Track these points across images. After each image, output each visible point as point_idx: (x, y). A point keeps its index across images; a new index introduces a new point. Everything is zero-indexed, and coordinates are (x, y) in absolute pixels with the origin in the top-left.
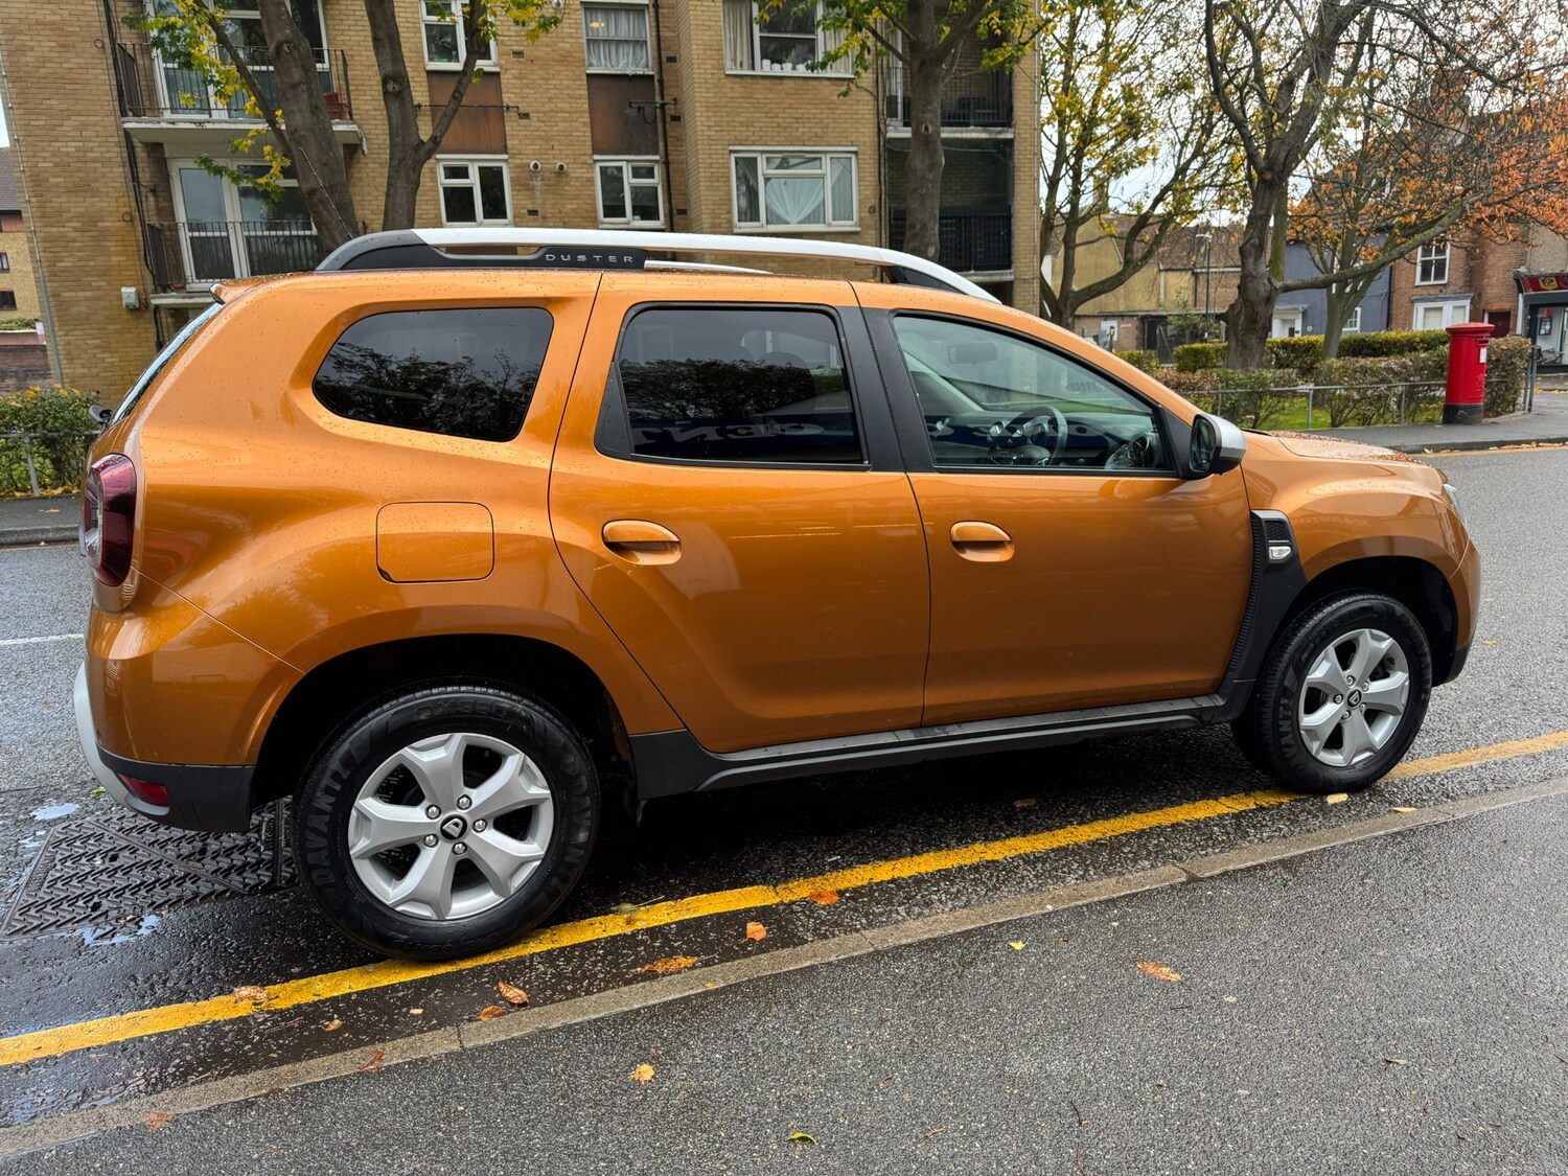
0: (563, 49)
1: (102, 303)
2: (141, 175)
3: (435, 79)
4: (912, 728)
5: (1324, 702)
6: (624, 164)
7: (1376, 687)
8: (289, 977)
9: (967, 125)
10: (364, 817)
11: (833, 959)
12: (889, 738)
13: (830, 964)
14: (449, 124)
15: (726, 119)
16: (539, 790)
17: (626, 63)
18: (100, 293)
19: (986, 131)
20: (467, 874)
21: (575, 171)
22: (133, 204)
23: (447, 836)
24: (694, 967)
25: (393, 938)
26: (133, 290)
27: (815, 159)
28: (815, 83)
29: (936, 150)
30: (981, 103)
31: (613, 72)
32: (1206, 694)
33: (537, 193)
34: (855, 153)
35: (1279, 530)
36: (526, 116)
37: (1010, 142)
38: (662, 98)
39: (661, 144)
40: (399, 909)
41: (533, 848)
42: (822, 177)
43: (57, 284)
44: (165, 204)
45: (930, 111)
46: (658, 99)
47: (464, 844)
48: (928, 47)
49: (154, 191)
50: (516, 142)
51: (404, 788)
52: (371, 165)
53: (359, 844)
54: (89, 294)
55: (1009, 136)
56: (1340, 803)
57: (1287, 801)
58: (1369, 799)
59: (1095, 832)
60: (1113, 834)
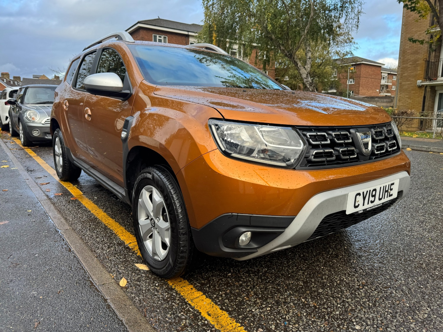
1: (412, 85)
2: (432, 47)
18: (411, 82)
22: (428, 55)
26: (420, 81)
35: (126, 125)
43: (402, 80)
44: (438, 54)
49: (435, 51)
56: (136, 267)
57: (138, 255)
58: (141, 275)
59: (109, 223)
60: (106, 225)
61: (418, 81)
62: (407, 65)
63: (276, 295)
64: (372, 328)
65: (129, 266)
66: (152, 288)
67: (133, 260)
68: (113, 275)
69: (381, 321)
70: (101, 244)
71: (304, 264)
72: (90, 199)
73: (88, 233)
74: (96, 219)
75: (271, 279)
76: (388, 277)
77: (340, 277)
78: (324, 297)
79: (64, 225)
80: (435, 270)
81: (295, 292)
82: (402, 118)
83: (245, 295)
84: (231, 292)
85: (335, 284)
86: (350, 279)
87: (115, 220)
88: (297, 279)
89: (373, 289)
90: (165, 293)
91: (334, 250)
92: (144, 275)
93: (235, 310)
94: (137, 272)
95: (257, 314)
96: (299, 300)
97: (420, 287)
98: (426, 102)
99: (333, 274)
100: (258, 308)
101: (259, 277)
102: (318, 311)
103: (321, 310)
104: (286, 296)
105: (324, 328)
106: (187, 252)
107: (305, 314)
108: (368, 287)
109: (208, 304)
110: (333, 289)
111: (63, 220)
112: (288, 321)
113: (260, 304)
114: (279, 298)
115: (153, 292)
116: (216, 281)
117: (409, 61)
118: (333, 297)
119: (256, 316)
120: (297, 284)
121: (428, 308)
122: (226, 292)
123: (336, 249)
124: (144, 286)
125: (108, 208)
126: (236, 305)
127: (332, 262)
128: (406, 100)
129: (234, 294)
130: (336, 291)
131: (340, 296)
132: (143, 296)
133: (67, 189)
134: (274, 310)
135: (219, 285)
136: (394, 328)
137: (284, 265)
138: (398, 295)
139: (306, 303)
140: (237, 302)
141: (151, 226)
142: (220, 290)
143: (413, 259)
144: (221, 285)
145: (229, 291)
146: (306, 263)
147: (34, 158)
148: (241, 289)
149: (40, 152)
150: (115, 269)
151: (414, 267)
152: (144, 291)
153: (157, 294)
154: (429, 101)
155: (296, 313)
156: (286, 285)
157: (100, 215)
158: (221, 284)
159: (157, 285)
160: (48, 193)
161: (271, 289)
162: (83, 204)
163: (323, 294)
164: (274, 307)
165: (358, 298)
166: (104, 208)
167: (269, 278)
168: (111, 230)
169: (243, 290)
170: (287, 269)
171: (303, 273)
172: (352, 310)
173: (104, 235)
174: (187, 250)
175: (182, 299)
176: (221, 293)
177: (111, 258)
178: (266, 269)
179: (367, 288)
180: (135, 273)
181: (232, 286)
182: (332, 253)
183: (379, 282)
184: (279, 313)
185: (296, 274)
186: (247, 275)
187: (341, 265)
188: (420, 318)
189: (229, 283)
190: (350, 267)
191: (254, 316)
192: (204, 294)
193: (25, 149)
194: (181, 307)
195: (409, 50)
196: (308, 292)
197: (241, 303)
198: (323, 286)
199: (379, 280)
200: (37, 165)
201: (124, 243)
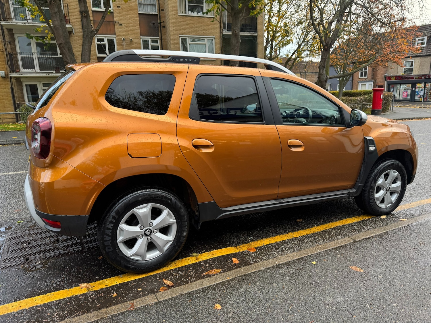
0: (132, 6)
2: (6, 38)
3: (94, 13)
4: (275, 199)
5: (380, 190)
6: (149, 39)
7: (393, 186)
8: (96, 280)
9: (245, 31)
10: (122, 230)
11: (262, 269)
12: (269, 203)
13: (262, 270)
14: (101, 26)
15: (178, 27)
16: (173, 220)
17: (150, 11)
19: (250, 33)
20: (151, 246)
21: (135, 41)
22: (4, 47)
23: (146, 235)
24: (220, 273)
25: (130, 267)
26: (4, 72)
27: (203, 39)
28: (203, 18)
29: (238, 38)
30: (248, 26)
31: (146, 13)
32: (351, 188)
33: (124, 47)
34: (214, 38)
35: (372, 142)
36: (121, 25)
37: (256, 37)
38: (160, 21)
39: (160, 34)
40: (131, 258)
41: (170, 238)
42: (205, 44)
44: (13, 47)
45: (237, 27)
46: (159, 21)
47: (151, 237)
48: (236, 9)
49: (10, 43)
50: (118, 32)
51: (133, 221)
52: (76, 37)
53: (120, 238)
55: (256, 35)
59: (321, 229)
61: (1, 72)
98: (15, 93)
180: (390, 218)
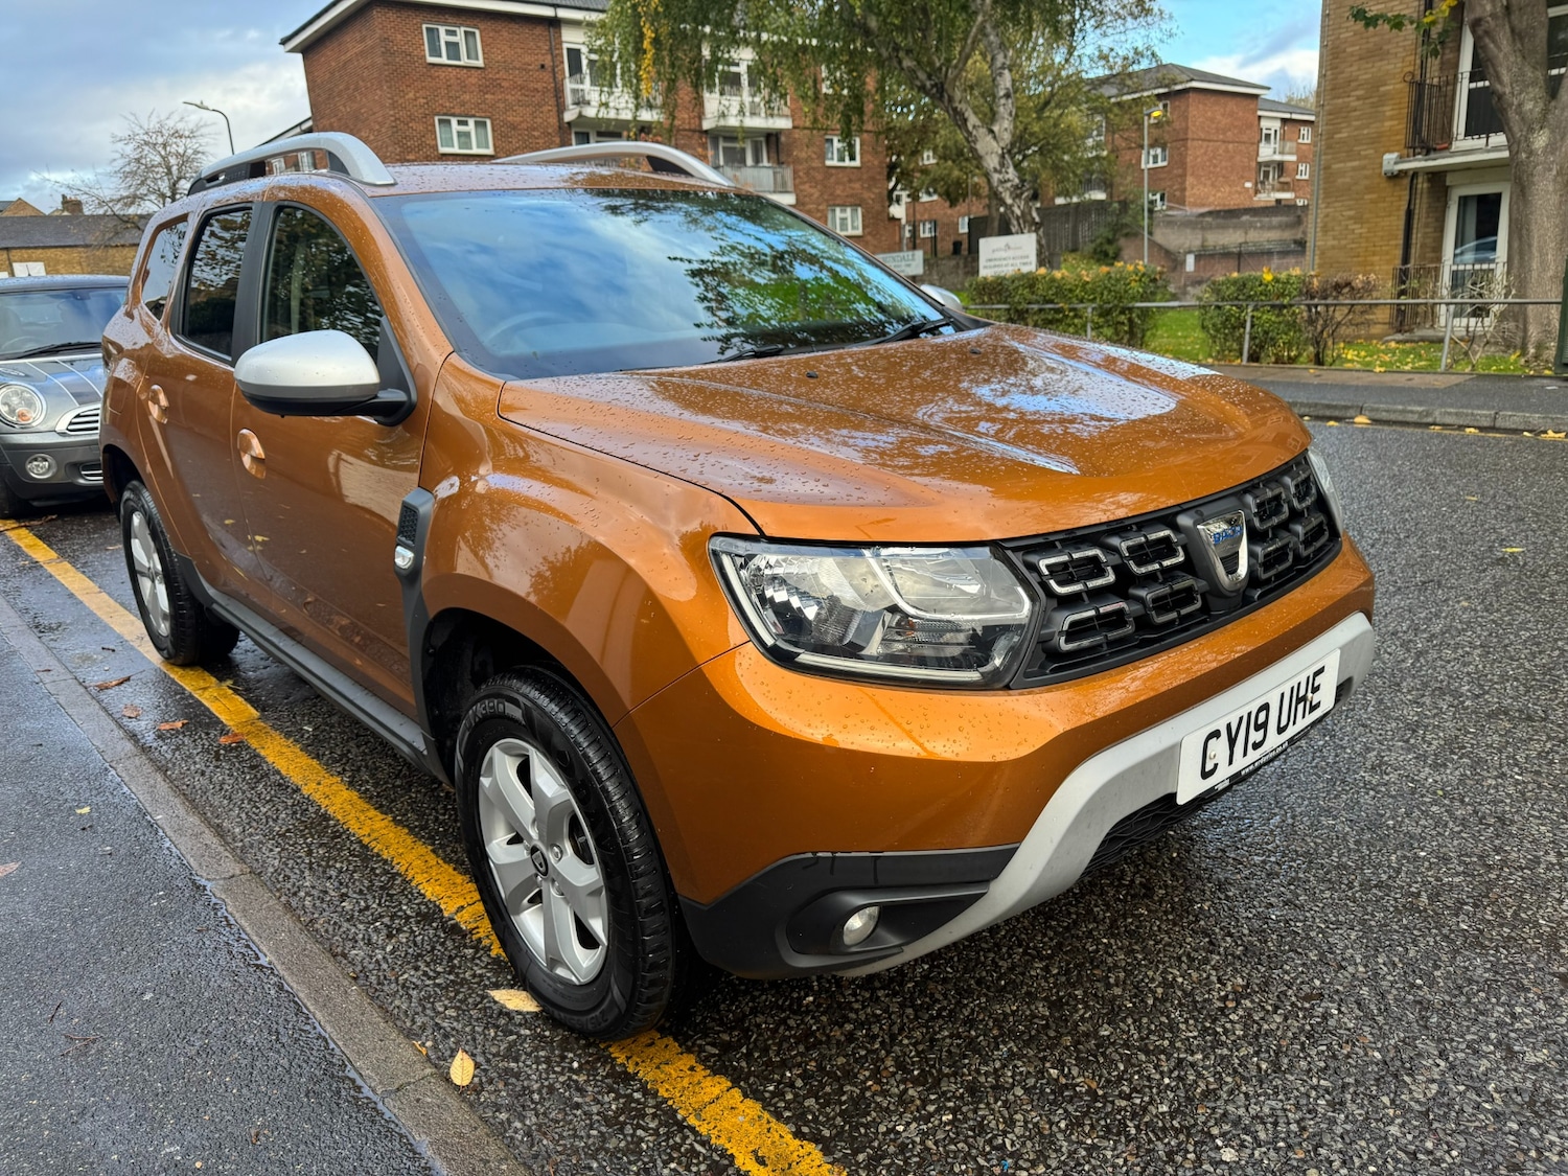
1: (1366, 172)
18: (1364, 162)
22: (1418, 62)
26: (1395, 155)
35: (409, 524)
43: (1329, 157)
44: (1452, 56)
54: (1356, 163)
56: (496, 1002)
57: (493, 954)
58: (519, 1036)
59: (372, 830)
60: (366, 840)
61: (1387, 156)
62: (1346, 100)
63: (967, 1061)
64: (1272, 1153)
65: (470, 1000)
66: (562, 1079)
67: (481, 976)
68: (423, 1045)
69: (1298, 1122)
70: (361, 923)
71: (1045, 935)
72: (288, 735)
73: (307, 884)
74: (326, 817)
75: (945, 1003)
76: (1313, 956)
77: (1165, 971)
78: (1119, 1054)
79: (217, 857)
80: (1457, 916)
81: (1027, 1044)
82: (1336, 305)
83: (867, 1073)
84: (821, 1068)
85: (1150, 1002)
86: (1195, 975)
87: (394, 820)
88: (1028, 994)
89: (1270, 1008)
90: (608, 1093)
91: (1137, 866)
92: (528, 1032)
93: (840, 1134)
94: (502, 1021)
95: (913, 1142)
96: (1042, 1072)
97: (1412, 985)
98: (1415, 231)
99: (1139, 964)
100: (915, 1119)
101: (905, 999)
102: (1104, 1107)
103: (1113, 1103)
104: (998, 1064)
105: (1125, 1169)
106: (670, 964)
107: (1063, 1125)
108: (1252, 1002)
109: (752, 1121)
110: (1145, 1020)
111: (209, 838)
112: (1012, 1155)
113: (918, 1102)
114: (978, 1071)
115: (567, 1094)
116: (768, 1029)
117: (1353, 84)
118: (1147, 1052)
119: (911, 1150)
120: (1028, 1013)
121: (1438, 1061)
122: (805, 1070)
123: (1145, 863)
124: (533, 1073)
125: (359, 770)
126: (842, 1114)
127: (1133, 915)
128: (1347, 229)
129: (831, 1075)
130: (1153, 1027)
131: (1166, 1043)
132: (537, 1115)
133: (198, 701)
134: (966, 1119)
135: (780, 1045)
136: (1340, 1146)
137: (984, 945)
138: (1346, 1020)
139: (1063, 1081)
140: (845, 1102)
141: (534, 871)
142: (784, 1065)
143: (1390, 877)
144: (785, 1046)
145: (814, 1064)
146: (1051, 927)
147: (50, 569)
148: (854, 1054)
149: (66, 539)
150: (425, 1019)
151: (1392, 909)
152: (536, 1097)
153: (580, 1100)
154: (1427, 225)
155: (1036, 1125)
156: (995, 1020)
157: (338, 800)
158: (785, 1039)
159: (575, 1065)
160: (133, 725)
161: (948, 1040)
162: (270, 760)
163: (1113, 1044)
164: (964, 1109)
165: (1223, 1044)
166: (344, 770)
167: (938, 1001)
168: (385, 862)
169: (861, 1057)
170: (993, 960)
171: (1046, 969)
172: (1206, 1094)
173: (366, 883)
174: (668, 959)
175: (665, 1113)
176: (788, 1074)
177: (406, 976)
178: (926, 967)
179: (1249, 1005)
180: (497, 1027)
181: (821, 1042)
182: (1132, 881)
183: (1287, 977)
184: (981, 1128)
185: (1023, 974)
186: (867, 995)
187: (1163, 926)
188: (1418, 1102)
189: (809, 1033)
190: (1192, 930)
191: (903, 1148)
192: (735, 1083)
193: (8, 533)
194: (667, 1140)
195: (1353, 45)
196: (1067, 1041)
197: (860, 1105)
198: (1113, 1015)
199: (1286, 972)
200: (69, 601)
201: (441, 911)
